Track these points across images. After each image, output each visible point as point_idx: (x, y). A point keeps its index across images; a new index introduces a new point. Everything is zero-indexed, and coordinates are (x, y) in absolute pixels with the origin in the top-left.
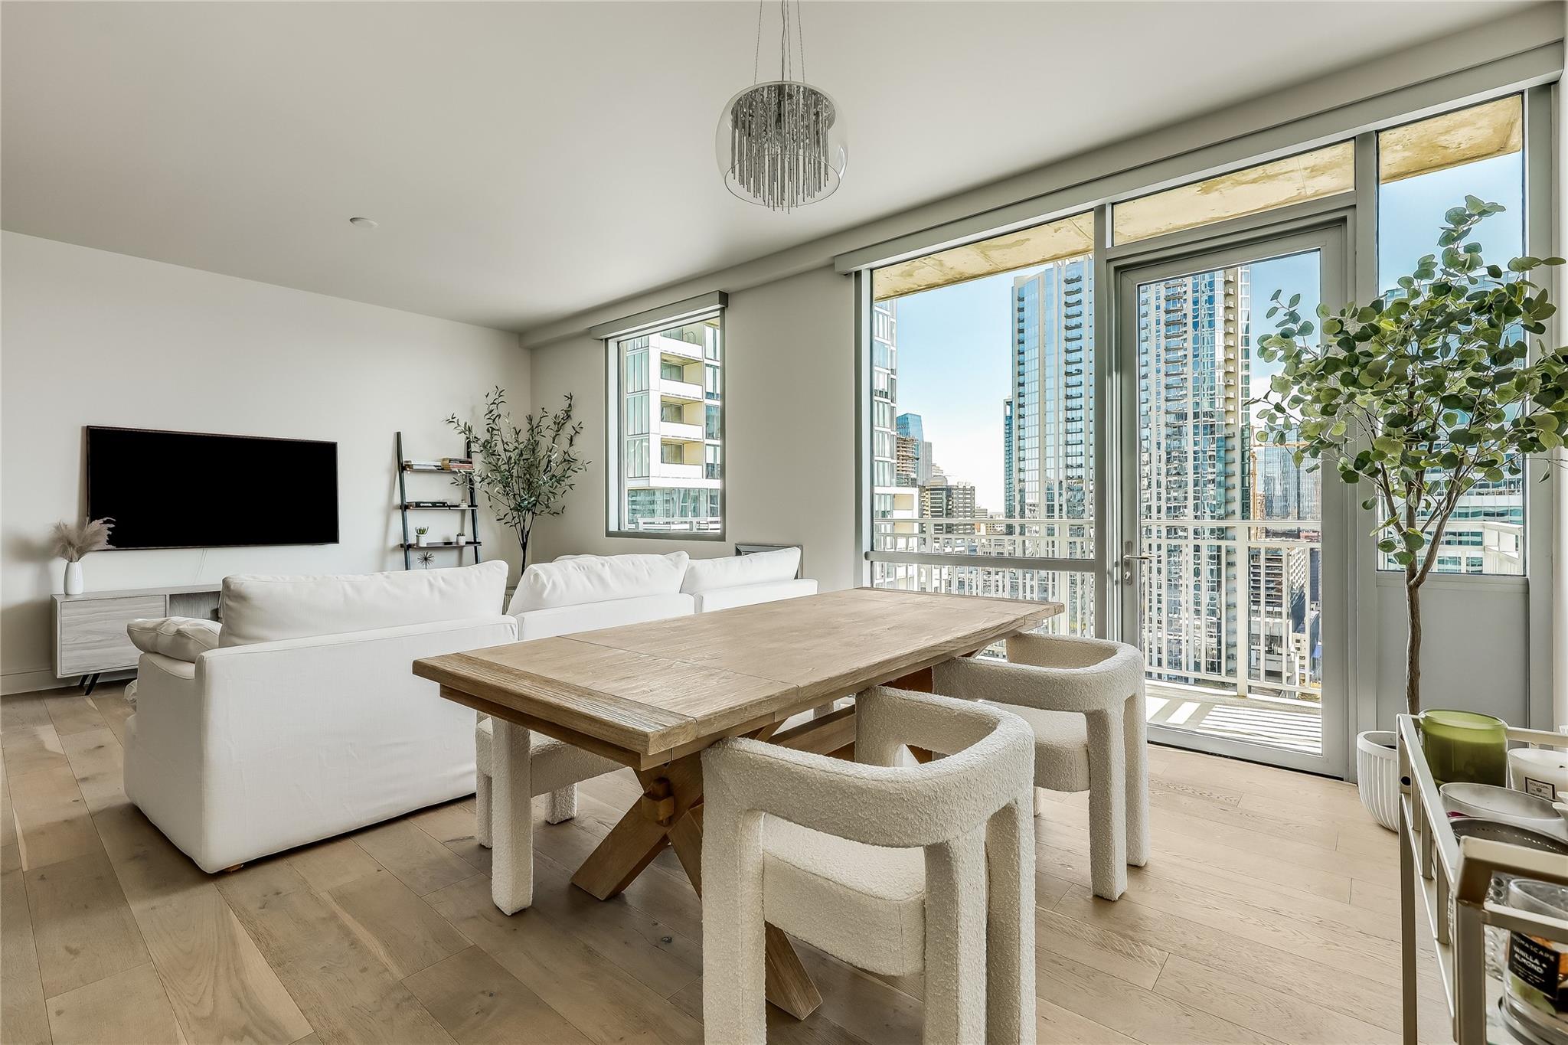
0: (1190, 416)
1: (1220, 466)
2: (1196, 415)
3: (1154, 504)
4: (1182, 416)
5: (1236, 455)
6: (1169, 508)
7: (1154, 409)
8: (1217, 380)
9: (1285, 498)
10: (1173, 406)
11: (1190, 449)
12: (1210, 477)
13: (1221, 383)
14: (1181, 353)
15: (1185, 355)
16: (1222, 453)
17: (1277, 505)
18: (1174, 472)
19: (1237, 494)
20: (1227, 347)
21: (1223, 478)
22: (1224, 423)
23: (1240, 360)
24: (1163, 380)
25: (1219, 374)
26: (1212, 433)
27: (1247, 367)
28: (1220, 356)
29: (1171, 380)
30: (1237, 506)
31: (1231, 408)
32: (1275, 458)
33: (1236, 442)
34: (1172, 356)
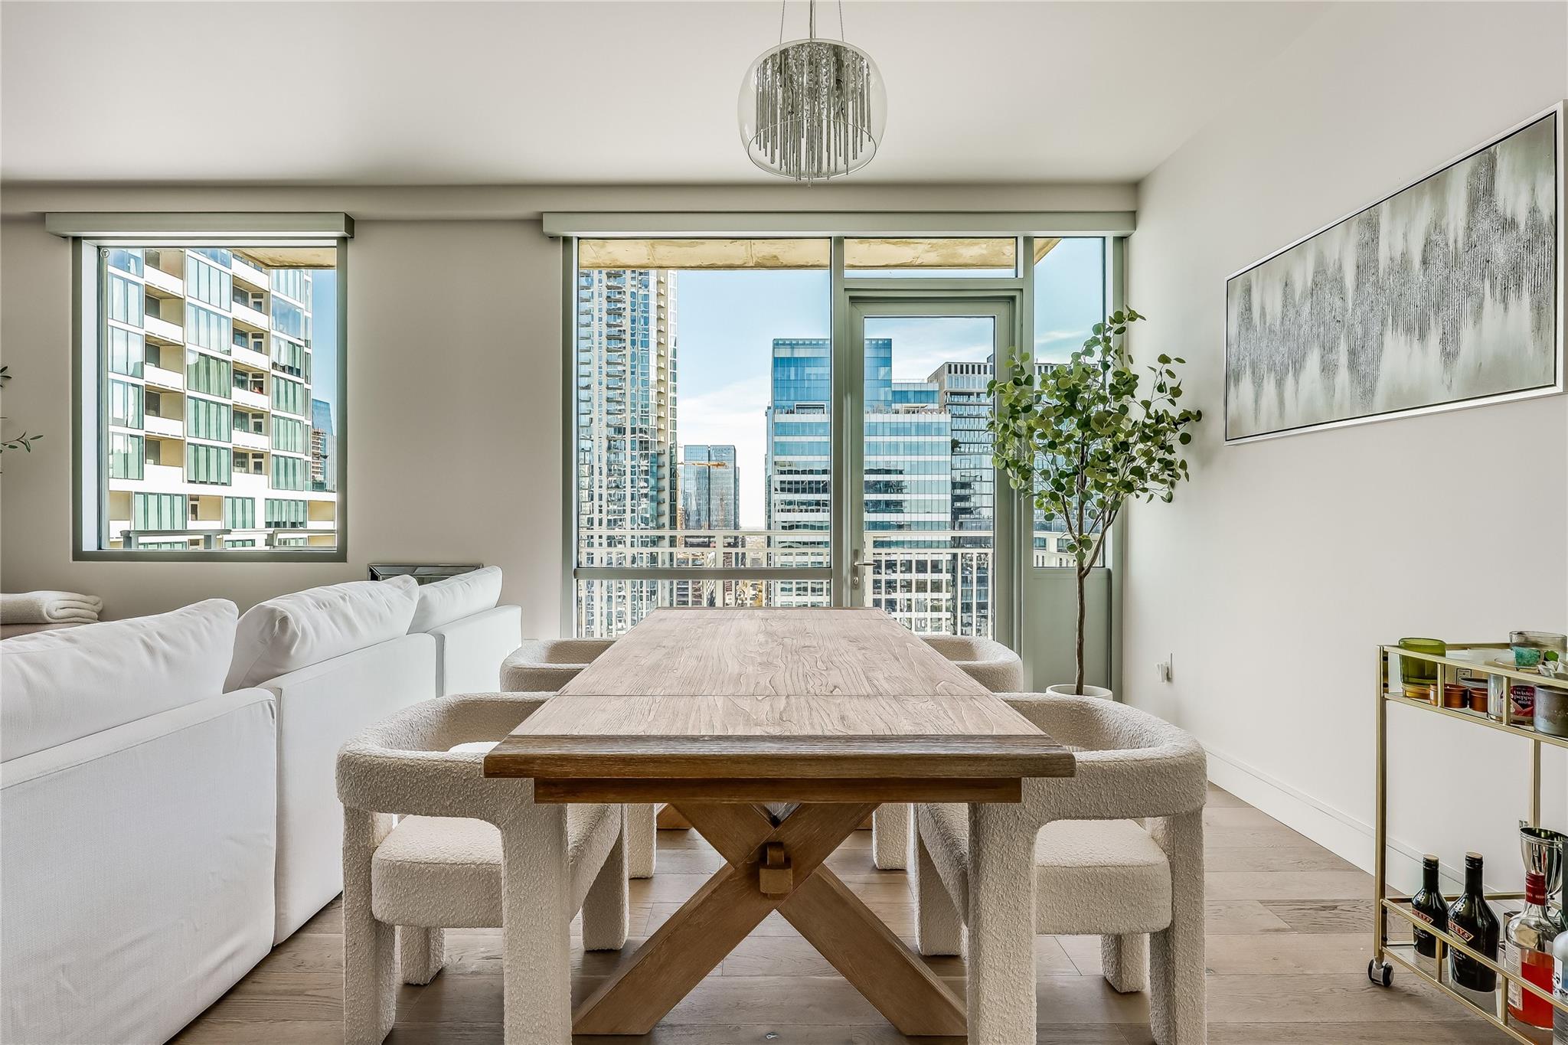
0: (628, 431)
1: (652, 482)
2: (633, 431)
3: (596, 516)
4: (620, 430)
5: (666, 471)
6: (609, 521)
7: (596, 421)
8: (650, 399)
9: (699, 512)
10: (615, 420)
11: (628, 463)
12: (644, 491)
13: (654, 402)
14: (620, 368)
15: (624, 371)
16: (655, 469)
17: (693, 518)
18: (614, 485)
19: (666, 507)
20: (659, 368)
21: (655, 493)
22: (656, 440)
23: (669, 383)
24: (605, 393)
25: (653, 393)
26: (646, 449)
27: (675, 389)
28: (653, 377)
29: (611, 393)
30: (666, 520)
31: (662, 427)
32: (692, 476)
33: (666, 459)
34: (612, 369)
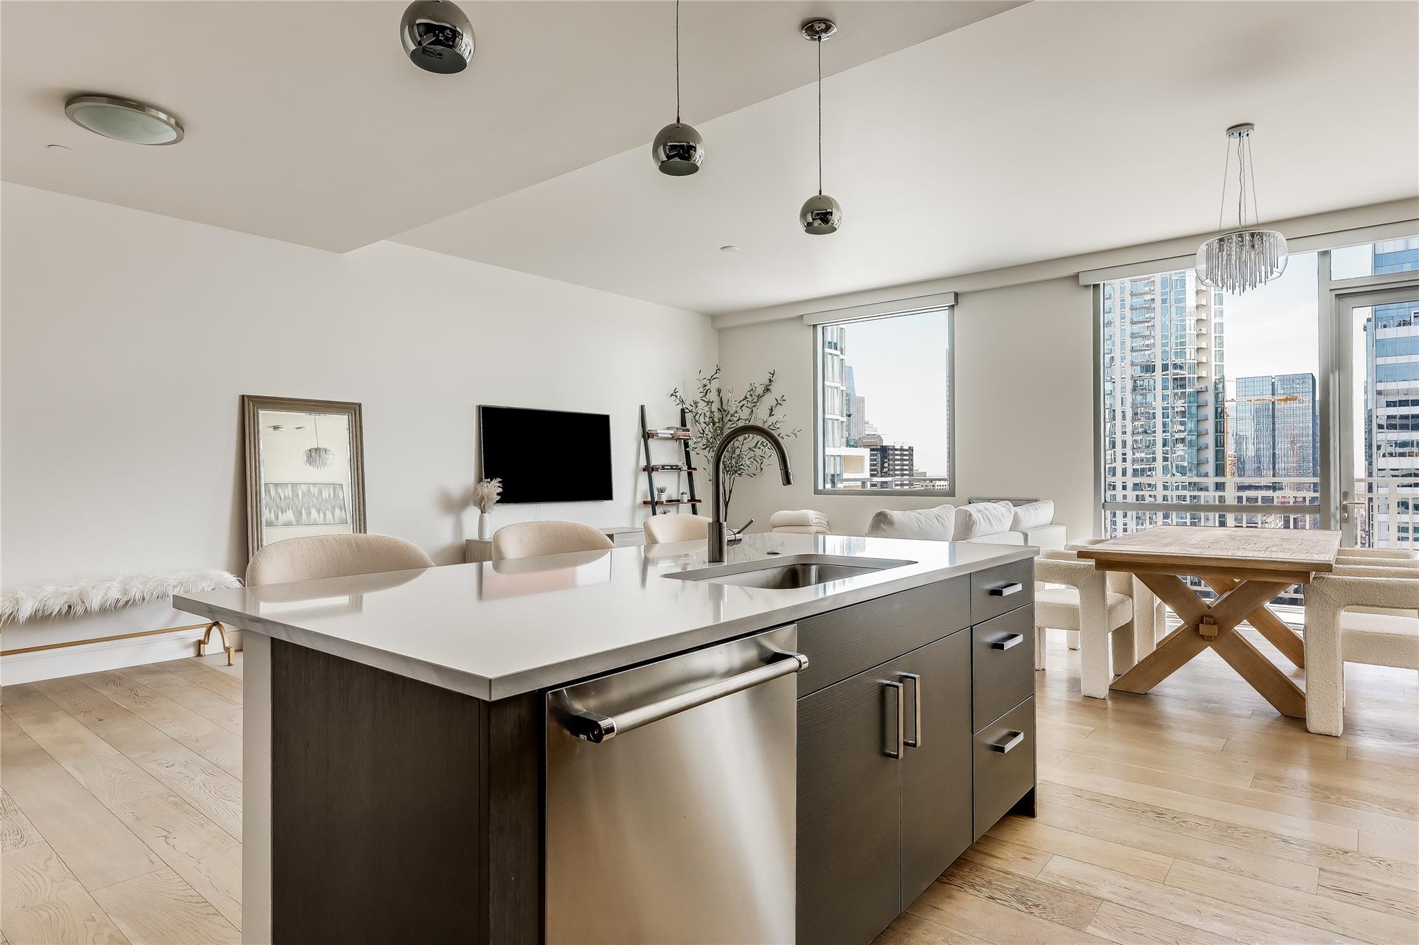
0: (1159, 368)
1: (1191, 425)
2: (1165, 368)
4: (1148, 368)
5: (1210, 412)
6: (1135, 471)
7: (1117, 361)
8: (1188, 328)
9: (1258, 458)
10: (1140, 358)
11: (1158, 405)
12: (1182, 435)
13: (1192, 332)
14: (1148, 297)
15: (1153, 299)
16: (1194, 410)
17: (1249, 466)
18: (1140, 430)
19: (1210, 454)
21: (1194, 437)
22: (1196, 376)
23: (1213, 307)
24: (1129, 328)
25: (1190, 322)
26: (1183, 386)
27: (1221, 313)
29: (1136, 328)
30: (1210, 468)
31: (1204, 359)
32: (1248, 414)
33: (1210, 397)
34: (1138, 301)
